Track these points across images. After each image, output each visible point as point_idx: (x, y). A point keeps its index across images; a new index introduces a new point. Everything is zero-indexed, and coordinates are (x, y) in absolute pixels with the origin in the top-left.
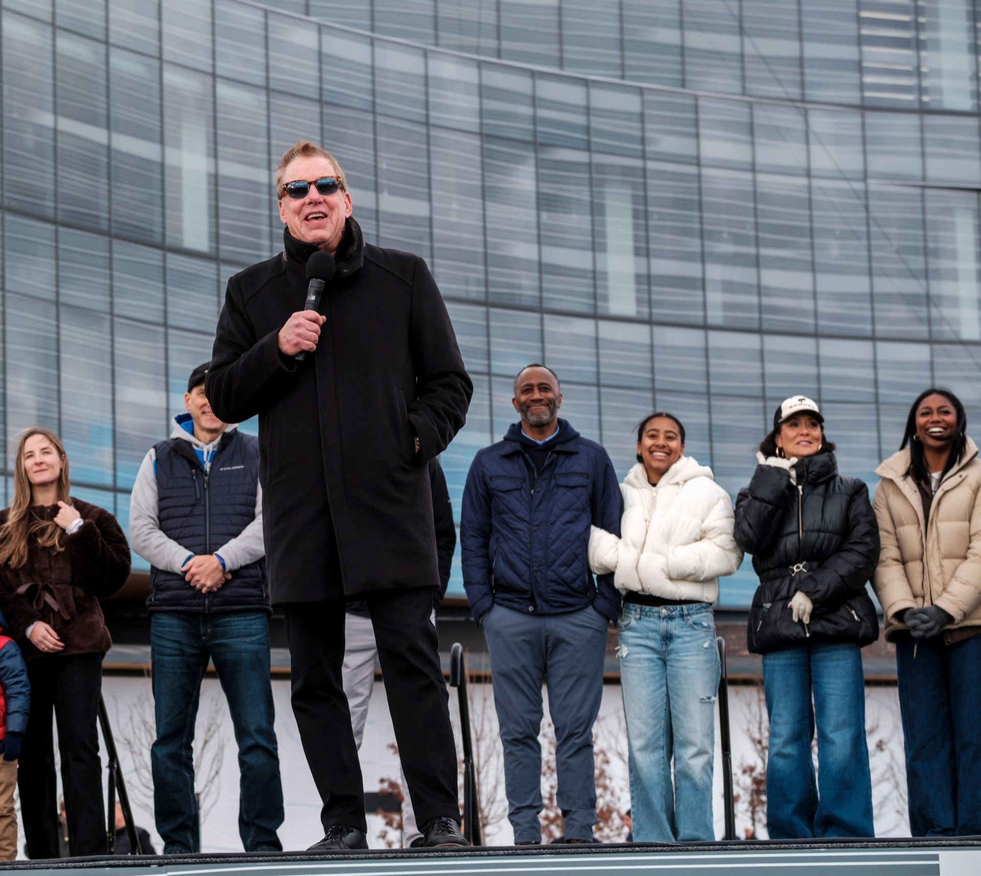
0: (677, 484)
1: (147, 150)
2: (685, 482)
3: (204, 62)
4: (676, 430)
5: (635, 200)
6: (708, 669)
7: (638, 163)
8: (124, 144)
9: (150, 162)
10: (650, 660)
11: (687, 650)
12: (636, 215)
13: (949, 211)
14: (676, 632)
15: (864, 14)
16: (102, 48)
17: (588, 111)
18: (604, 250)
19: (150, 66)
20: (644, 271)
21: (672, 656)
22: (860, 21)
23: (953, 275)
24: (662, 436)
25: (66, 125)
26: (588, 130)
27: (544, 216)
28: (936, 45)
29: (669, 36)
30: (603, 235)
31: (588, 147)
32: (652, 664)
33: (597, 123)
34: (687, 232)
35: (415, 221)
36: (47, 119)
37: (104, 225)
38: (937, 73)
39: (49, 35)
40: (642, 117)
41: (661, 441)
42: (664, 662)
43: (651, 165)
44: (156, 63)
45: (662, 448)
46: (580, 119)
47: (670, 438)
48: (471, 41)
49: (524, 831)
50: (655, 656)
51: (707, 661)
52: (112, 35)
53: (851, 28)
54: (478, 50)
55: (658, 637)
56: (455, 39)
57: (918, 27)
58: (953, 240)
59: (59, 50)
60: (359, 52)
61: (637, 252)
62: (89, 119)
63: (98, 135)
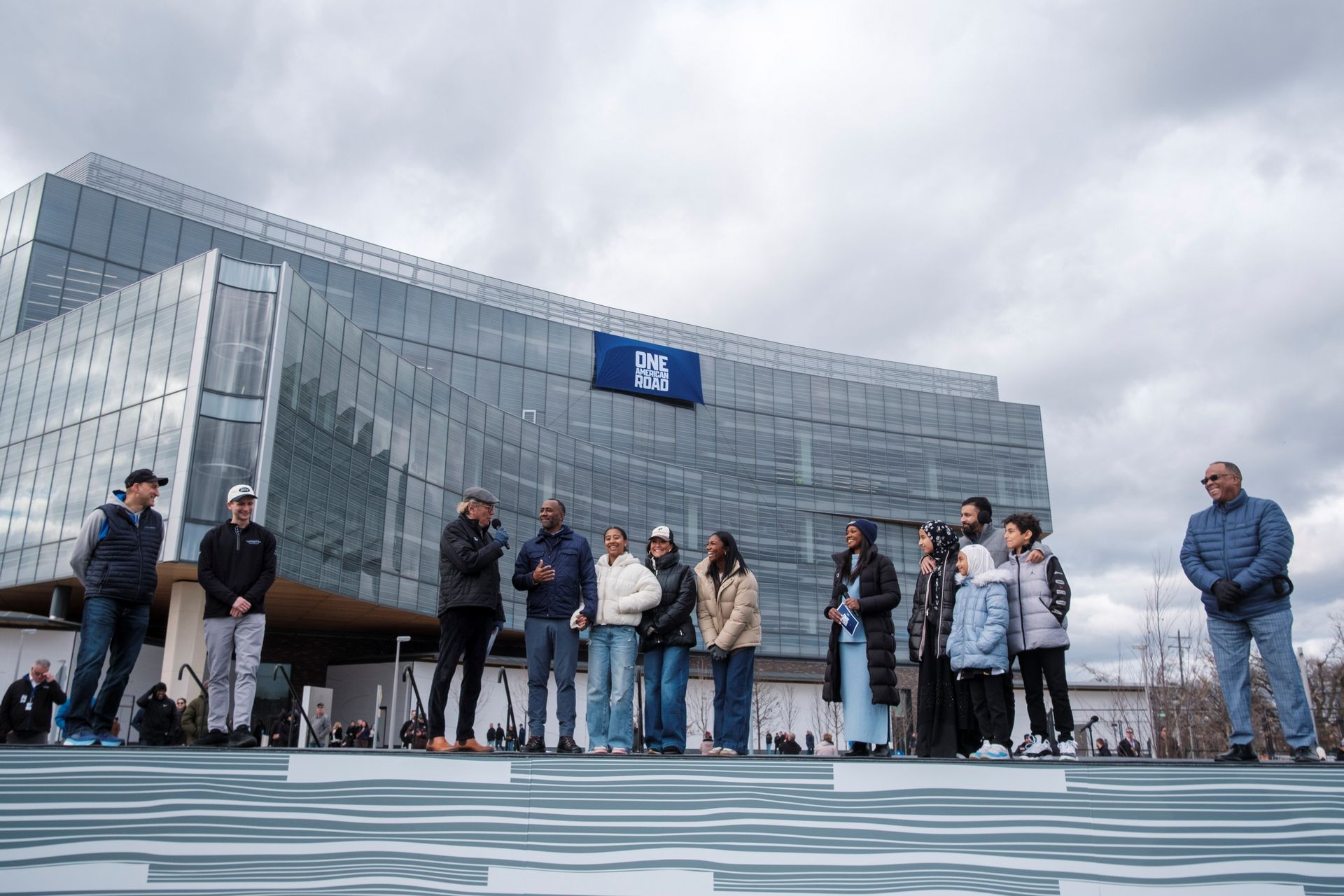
0: (622, 566)
1: (532, 484)
2: (626, 565)
3: (554, 456)
4: (619, 533)
5: (699, 509)
6: (630, 652)
7: (700, 497)
8: (524, 482)
9: (533, 488)
10: (601, 647)
11: (620, 642)
12: (699, 515)
13: (804, 519)
14: (615, 633)
15: (777, 451)
16: (519, 449)
17: (684, 478)
18: (687, 526)
19: (535, 456)
20: (701, 534)
21: (613, 645)
22: (775, 453)
23: (805, 541)
24: (612, 538)
25: (504, 474)
26: (683, 485)
27: (667, 513)
28: (800, 463)
29: (712, 455)
30: (687, 521)
31: (683, 491)
32: (602, 649)
33: (686, 483)
34: (716, 522)
35: (624, 513)
36: (498, 472)
37: (515, 509)
38: (801, 472)
39: (501, 444)
40: (702, 482)
41: (612, 541)
42: (609, 648)
43: (704, 498)
44: (537, 455)
45: (613, 543)
46: (681, 481)
47: (617, 538)
48: (645, 453)
49: (535, 731)
50: (604, 645)
51: (630, 648)
52: (522, 445)
53: (772, 456)
54: (647, 456)
55: (606, 636)
56: (639, 452)
57: (796, 457)
58: (805, 529)
59: (504, 449)
60: (606, 455)
61: (699, 528)
62: (513, 473)
63: (516, 478)
